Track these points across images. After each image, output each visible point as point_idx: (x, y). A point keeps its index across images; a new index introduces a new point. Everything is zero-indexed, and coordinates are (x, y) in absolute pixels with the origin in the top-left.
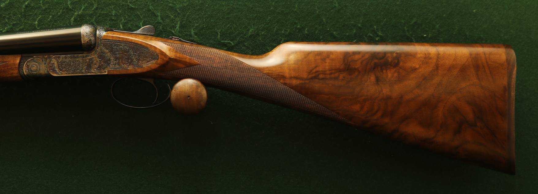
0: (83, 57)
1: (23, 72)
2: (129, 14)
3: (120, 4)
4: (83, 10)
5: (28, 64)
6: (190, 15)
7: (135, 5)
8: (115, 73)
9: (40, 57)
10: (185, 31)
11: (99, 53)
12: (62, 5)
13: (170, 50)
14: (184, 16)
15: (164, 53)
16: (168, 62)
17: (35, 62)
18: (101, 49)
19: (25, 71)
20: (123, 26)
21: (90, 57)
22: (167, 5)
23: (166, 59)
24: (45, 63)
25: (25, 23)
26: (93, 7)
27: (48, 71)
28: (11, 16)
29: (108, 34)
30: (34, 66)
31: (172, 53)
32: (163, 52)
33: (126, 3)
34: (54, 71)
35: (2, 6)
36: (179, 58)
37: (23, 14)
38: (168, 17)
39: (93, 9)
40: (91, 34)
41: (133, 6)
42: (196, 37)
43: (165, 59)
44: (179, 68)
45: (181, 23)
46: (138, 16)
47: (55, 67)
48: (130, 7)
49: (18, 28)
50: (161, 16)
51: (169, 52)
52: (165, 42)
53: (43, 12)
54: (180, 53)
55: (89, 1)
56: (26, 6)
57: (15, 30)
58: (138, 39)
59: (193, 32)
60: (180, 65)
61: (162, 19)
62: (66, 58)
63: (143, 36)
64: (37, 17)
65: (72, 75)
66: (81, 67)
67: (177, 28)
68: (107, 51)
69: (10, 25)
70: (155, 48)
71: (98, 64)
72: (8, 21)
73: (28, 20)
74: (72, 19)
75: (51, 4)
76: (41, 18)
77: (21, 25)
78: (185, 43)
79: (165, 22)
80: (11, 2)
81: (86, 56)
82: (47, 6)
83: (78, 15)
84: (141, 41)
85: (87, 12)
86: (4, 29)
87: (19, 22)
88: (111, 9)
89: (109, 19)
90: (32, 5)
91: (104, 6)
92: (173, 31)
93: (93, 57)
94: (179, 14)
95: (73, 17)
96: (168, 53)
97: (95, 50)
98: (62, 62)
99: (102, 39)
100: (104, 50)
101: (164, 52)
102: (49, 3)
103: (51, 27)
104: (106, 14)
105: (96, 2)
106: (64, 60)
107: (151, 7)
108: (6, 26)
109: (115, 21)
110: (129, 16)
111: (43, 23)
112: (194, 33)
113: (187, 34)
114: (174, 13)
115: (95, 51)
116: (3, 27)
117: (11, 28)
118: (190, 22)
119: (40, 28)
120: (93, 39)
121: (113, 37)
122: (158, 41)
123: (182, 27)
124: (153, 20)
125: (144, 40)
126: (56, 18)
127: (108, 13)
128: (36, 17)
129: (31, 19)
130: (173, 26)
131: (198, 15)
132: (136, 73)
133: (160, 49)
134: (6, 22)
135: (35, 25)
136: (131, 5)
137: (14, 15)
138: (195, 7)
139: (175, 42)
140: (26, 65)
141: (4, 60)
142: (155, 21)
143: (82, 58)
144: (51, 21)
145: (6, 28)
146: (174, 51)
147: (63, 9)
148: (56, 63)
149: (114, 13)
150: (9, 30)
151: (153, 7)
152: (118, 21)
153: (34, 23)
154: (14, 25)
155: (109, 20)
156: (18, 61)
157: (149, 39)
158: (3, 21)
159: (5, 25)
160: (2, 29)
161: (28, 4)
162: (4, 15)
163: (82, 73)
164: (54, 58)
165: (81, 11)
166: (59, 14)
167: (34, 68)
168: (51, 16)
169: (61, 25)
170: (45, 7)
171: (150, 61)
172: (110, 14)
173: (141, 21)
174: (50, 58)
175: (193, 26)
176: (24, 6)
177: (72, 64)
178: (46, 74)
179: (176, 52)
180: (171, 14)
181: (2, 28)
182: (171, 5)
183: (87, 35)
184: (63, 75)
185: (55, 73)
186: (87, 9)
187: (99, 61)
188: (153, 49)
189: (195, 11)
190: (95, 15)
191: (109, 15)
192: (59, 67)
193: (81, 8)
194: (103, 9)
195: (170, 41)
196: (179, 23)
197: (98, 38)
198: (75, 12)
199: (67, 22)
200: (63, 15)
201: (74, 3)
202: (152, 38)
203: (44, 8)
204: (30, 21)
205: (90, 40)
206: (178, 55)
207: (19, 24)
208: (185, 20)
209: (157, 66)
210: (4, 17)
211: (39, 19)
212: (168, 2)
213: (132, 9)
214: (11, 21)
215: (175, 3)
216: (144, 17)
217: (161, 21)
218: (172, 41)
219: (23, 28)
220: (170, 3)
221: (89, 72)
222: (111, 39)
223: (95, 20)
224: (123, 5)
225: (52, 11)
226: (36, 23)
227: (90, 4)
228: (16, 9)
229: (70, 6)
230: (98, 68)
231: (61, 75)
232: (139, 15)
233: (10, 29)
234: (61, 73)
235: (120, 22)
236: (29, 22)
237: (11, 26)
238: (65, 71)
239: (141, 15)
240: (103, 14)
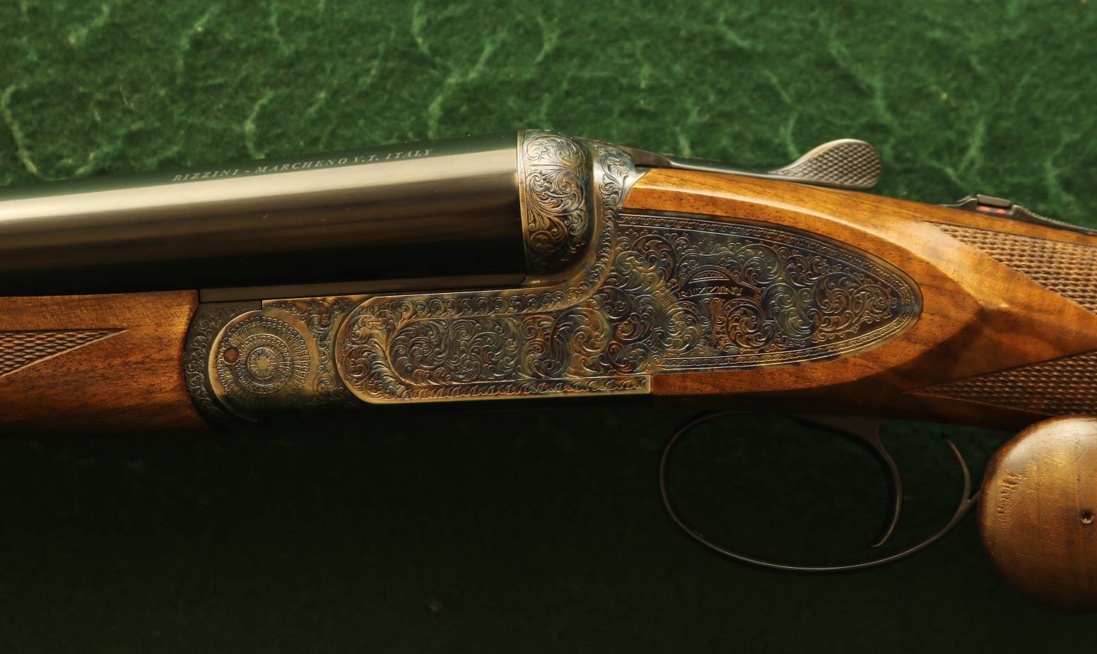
0: (523, 303)
1: (207, 384)
2: (725, 84)
3: (674, 30)
4: (491, 62)
5: (233, 341)
6: (1036, 86)
7: (755, 37)
8: (693, 387)
9: (294, 304)
10: (1012, 172)
11: (605, 283)
12: (378, 36)
13: (978, 266)
14: (1005, 90)
15: (952, 281)
16: (969, 332)
17: (269, 330)
18: (618, 265)
19: (218, 380)
20: (693, 146)
21: (560, 306)
22: (917, 38)
23: (965, 316)
24: (323, 338)
25: (191, 129)
26: (541, 46)
27: (337, 378)
28: (116, 94)
29: (654, 182)
30: (263, 353)
31: (988, 281)
32: (945, 278)
33: (709, 28)
34: (372, 378)
35: (72, 40)
36: (1028, 307)
37: (179, 81)
38: (922, 95)
39: (540, 58)
40: (568, 184)
41: (744, 38)
42: (1067, 198)
43: (953, 313)
44: (1023, 364)
45: (990, 128)
46: (766, 92)
47: (375, 358)
48: (726, 47)
49: (154, 152)
50: (887, 95)
51: (977, 276)
52: (947, 224)
53: (281, 72)
54: (1030, 285)
55: (519, 17)
56: (198, 44)
57: (137, 166)
58: (813, 209)
59: (1051, 175)
60: (1032, 347)
61: (893, 108)
62: (431, 307)
63: (834, 195)
64: (253, 100)
65: (468, 398)
66: (513, 357)
67: (973, 152)
68: (649, 271)
69: (112, 139)
70: (903, 254)
71: (601, 339)
72: (105, 119)
73: (204, 111)
74: (435, 108)
75: (322, 30)
76: (271, 101)
77: (170, 141)
78: (1049, 230)
79: (906, 121)
80: (117, 20)
81: (540, 299)
82: (302, 40)
83: (463, 88)
84: (828, 221)
85: (509, 72)
86: (84, 161)
87: (157, 124)
88: (631, 56)
89: (617, 108)
90: (227, 36)
91: (596, 42)
92: (950, 171)
93: (574, 300)
94: (978, 80)
95: (439, 99)
96: (970, 282)
97: (583, 267)
98: (413, 333)
99: (625, 210)
100: (635, 266)
101: (950, 274)
102: (315, 27)
103: (321, 147)
104: (606, 83)
105: (556, 20)
106: (424, 319)
107: (836, 48)
108: (92, 144)
109: (653, 116)
110: (722, 94)
111: (279, 131)
112: (1059, 177)
113: (1018, 185)
114: (953, 78)
115: (582, 273)
116: (74, 150)
117: (121, 156)
118: (1036, 123)
119: (268, 156)
120: (575, 207)
121: (679, 197)
122: (915, 219)
123: (994, 146)
124: (843, 114)
125: (841, 216)
126: (348, 103)
127: (615, 80)
128: (248, 98)
129: (219, 110)
130: (950, 145)
131: (1077, 85)
132: (800, 386)
133: (928, 263)
134: (95, 125)
135: (242, 137)
136: (732, 36)
137: (134, 88)
138: (1059, 47)
139: (999, 224)
140: (219, 346)
141: (104, 320)
142: (853, 118)
143: (515, 307)
144: (322, 117)
145: (92, 155)
146: (1000, 274)
147: (385, 59)
148: (379, 335)
149: (644, 76)
150: (108, 163)
151: (849, 46)
152: (668, 119)
153: (236, 128)
154: (132, 138)
155: (622, 115)
156: (179, 325)
157: (865, 207)
158: (78, 121)
159: (87, 136)
160: (70, 161)
161: (208, 32)
162: (81, 89)
163: (519, 387)
164: (371, 307)
165: (480, 66)
166: (366, 81)
167: (263, 364)
168: (322, 95)
169: (377, 136)
170: (293, 47)
171: (875, 325)
172: (624, 81)
173: (786, 119)
174: (346, 307)
175: (1053, 144)
176: (184, 43)
177: (464, 339)
178: (328, 394)
179: (1011, 276)
180: (939, 83)
181: (69, 156)
182: (937, 34)
183: (548, 189)
184: (415, 400)
185: (376, 389)
186: (508, 56)
187: (606, 326)
188: (894, 261)
189: (1060, 67)
190: (548, 90)
191: (621, 88)
192: (395, 356)
193: (481, 50)
194: (587, 59)
195: (967, 218)
196: (980, 128)
197: (604, 204)
198: (446, 71)
199: (405, 125)
200: (384, 89)
201: (442, 24)
202: (880, 202)
203: (286, 50)
204: (217, 118)
205: (565, 215)
206: (1021, 294)
207: (157, 133)
208: (1012, 110)
209: (910, 352)
210: (82, 102)
211: (263, 107)
212: (925, 18)
213: (738, 55)
214: (120, 121)
215: (958, 24)
216: (800, 97)
217: (886, 118)
218: (981, 221)
219: (181, 157)
220: (933, 25)
221: (552, 384)
222: (669, 206)
223: (548, 114)
224: (691, 38)
225: (328, 66)
226: (249, 126)
227: (521, 31)
228: (145, 56)
229: (424, 42)
230: (602, 359)
231: (408, 400)
232: (771, 88)
233: (115, 159)
234: (408, 387)
235: (676, 123)
236: (212, 124)
237: (119, 144)
238: (430, 377)
239: (785, 84)
240: (592, 83)
